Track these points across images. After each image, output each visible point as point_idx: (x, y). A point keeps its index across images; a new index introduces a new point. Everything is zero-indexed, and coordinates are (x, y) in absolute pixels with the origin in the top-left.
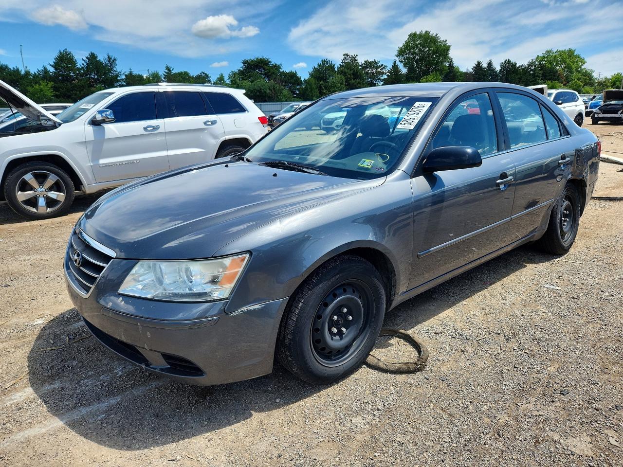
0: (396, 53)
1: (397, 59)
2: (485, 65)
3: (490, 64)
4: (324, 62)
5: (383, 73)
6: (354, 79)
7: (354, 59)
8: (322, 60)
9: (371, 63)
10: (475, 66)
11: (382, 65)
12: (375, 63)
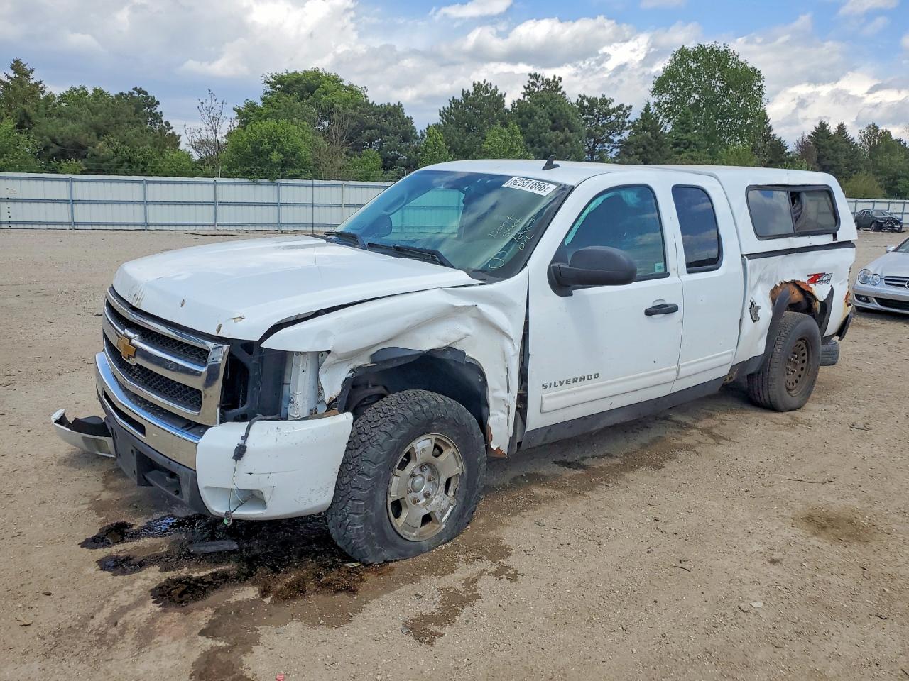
0: (652, 86)
1: (654, 100)
2: (833, 127)
3: (841, 128)
4: (478, 87)
5: (621, 127)
6: (553, 129)
7: (554, 85)
8: (474, 84)
9: (592, 102)
10: (814, 130)
11: (620, 107)
12: (605, 101)
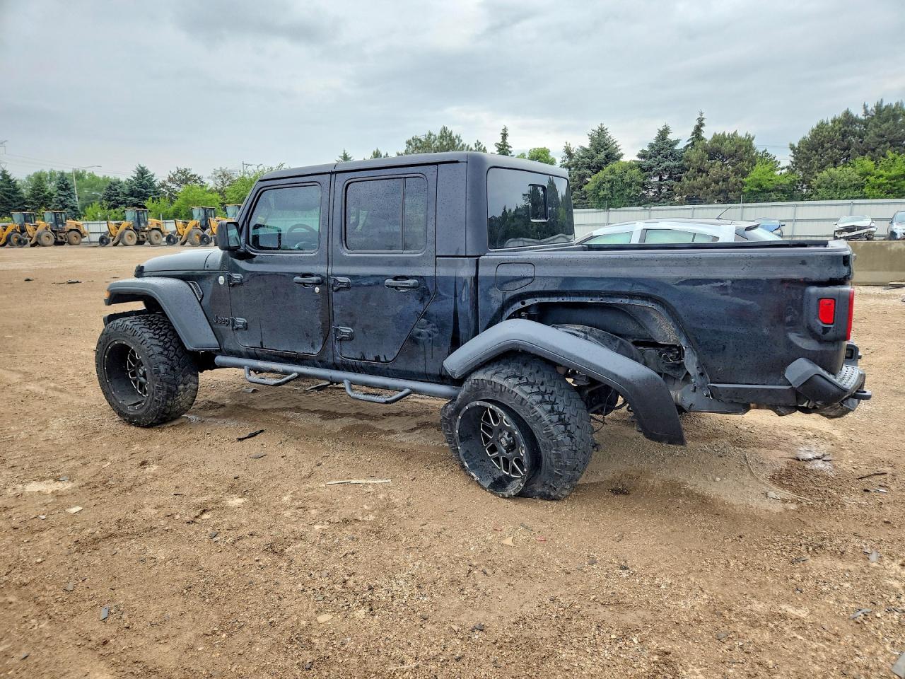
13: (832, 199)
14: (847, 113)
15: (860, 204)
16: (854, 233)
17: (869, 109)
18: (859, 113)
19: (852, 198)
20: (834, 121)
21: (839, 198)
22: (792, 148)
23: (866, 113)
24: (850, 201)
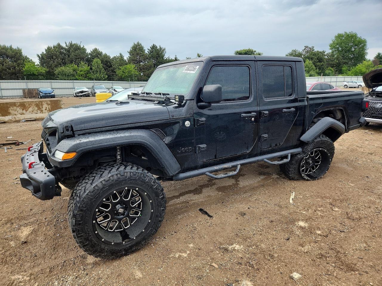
13: (65, 80)
14: (59, 45)
15: (76, 82)
16: (84, 94)
17: (67, 44)
18: (64, 45)
19: (73, 80)
20: (54, 47)
21: (68, 80)
22: (38, 56)
23: (66, 45)
24: (72, 81)
